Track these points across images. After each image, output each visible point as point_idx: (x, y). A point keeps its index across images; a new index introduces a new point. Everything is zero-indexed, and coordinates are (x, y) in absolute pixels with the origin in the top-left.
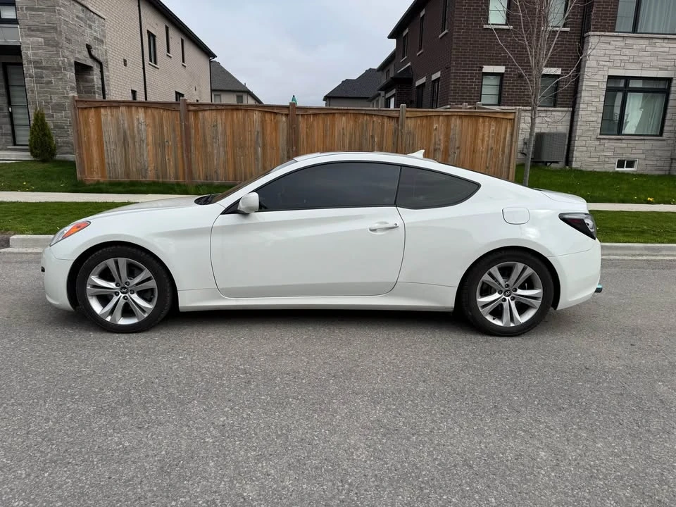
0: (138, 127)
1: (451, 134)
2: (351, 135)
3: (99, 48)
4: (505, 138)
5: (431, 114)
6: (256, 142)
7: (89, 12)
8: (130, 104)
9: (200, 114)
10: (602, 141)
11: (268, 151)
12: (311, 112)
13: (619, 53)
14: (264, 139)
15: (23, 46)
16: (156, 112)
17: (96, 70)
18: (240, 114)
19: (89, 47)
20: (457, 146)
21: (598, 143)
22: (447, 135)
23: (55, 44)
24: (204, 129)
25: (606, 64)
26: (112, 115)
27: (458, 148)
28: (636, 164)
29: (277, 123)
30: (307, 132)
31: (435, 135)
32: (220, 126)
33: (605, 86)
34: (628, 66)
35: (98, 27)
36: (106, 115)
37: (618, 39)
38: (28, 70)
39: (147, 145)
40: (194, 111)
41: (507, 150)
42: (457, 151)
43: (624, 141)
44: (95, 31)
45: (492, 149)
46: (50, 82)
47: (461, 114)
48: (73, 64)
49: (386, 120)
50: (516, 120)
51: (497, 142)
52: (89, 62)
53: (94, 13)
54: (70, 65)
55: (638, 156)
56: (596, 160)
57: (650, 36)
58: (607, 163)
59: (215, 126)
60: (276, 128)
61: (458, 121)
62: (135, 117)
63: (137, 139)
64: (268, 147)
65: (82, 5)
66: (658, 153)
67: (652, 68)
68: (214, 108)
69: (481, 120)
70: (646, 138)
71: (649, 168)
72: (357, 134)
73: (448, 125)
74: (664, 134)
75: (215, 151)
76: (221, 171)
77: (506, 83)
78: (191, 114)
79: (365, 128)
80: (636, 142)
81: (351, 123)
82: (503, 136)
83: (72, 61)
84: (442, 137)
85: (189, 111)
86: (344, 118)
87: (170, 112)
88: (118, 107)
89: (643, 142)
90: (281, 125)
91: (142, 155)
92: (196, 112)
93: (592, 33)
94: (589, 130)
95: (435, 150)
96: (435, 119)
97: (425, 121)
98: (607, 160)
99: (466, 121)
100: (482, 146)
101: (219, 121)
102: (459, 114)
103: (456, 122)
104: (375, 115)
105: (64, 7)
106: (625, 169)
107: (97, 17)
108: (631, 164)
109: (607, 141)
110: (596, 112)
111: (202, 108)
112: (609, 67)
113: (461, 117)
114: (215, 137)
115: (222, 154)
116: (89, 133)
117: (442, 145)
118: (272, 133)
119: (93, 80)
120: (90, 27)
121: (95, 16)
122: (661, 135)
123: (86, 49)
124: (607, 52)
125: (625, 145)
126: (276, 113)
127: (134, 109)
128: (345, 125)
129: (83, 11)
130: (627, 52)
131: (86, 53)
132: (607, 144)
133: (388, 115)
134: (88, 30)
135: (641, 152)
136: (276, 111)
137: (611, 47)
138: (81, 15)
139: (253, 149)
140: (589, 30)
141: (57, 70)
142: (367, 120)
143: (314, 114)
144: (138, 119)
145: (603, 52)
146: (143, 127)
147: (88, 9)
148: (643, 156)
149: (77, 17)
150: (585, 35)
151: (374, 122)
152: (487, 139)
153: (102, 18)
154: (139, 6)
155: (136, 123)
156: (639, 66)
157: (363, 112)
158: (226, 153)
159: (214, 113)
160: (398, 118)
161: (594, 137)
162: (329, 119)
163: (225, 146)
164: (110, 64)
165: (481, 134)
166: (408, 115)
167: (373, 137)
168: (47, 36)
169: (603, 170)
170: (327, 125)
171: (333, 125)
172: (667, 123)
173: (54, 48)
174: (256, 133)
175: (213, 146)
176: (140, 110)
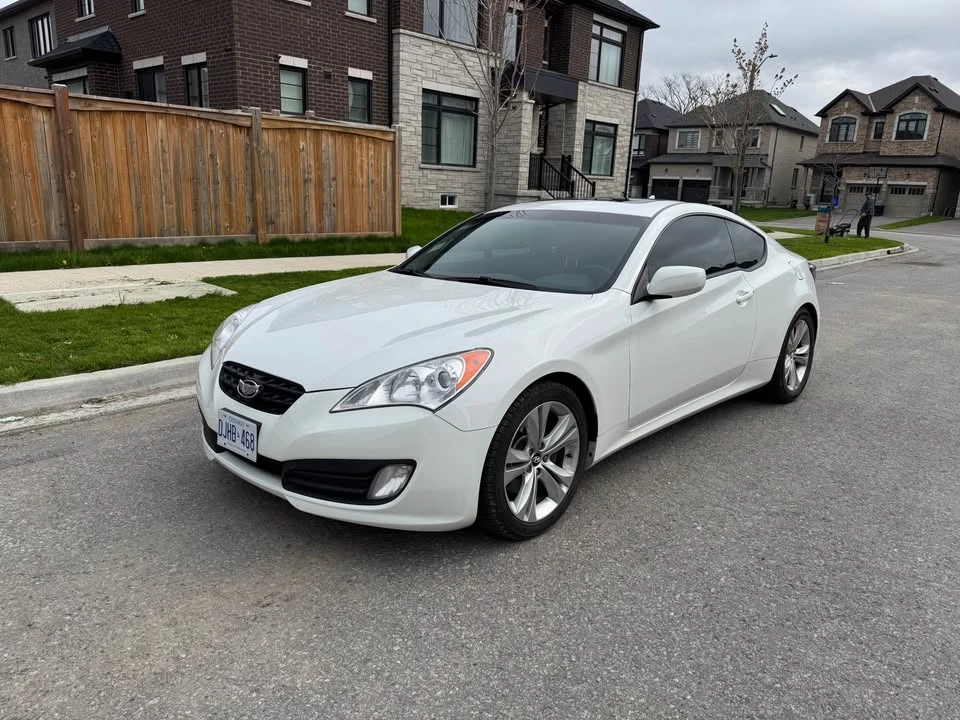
1: (324, 158)
2: (176, 152)
4: (385, 167)
5: (295, 126)
10: (425, 171)
11: (15, 179)
13: (429, 60)
20: (332, 175)
21: (420, 173)
22: (318, 159)
25: (419, 73)
27: (334, 179)
28: (457, 201)
29: (28, 127)
30: (93, 143)
31: (303, 159)
33: (421, 102)
34: (440, 78)
37: (427, 43)
41: (389, 184)
42: (333, 184)
43: (445, 172)
45: (373, 181)
47: (333, 129)
49: (231, 130)
50: (397, 142)
51: (378, 172)
55: (457, 190)
56: (421, 195)
57: (457, 44)
58: (430, 198)
60: (27, 133)
61: (330, 140)
64: (14, 172)
66: (475, 187)
67: (461, 84)
69: (357, 140)
70: (464, 169)
71: (468, 205)
72: (187, 151)
73: (318, 145)
74: (478, 165)
77: (311, 84)
79: (199, 143)
80: (456, 173)
81: (175, 131)
82: (383, 164)
84: (312, 163)
86: (161, 123)
89: (460, 173)
90: (37, 128)
93: (402, 31)
94: (411, 157)
95: (305, 181)
96: (301, 135)
97: (287, 136)
98: (431, 195)
99: (339, 139)
100: (362, 177)
102: (331, 129)
103: (327, 141)
104: (213, 121)
106: (448, 207)
108: (452, 201)
109: (429, 172)
110: (415, 134)
112: (423, 78)
113: (333, 133)
117: (313, 173)
118: (18, 143)
122: (474, 166)
124: (419, 58)
125: (445, 177)
126: (26, 105)
128: (165, 133)
130: (437, 61)
132: (431, 175)
133: (234, 122)
135: (460, 185)
137: (420, 52)
140: (398, 26)
142: (201, 128)
143: (104, 111)
145: (415, 57)
148: (461, 191)
150: (394, 31)
151: (212, 132)
152: (365, 167)
156: (449, 80)
157: (194, 115)
160: (249, 129)
161: (416, 166)
165: (358, 161)
166: (264, 124)
167: (213, 157)
169: (429, 208)
170: (131, 132)
171: (143, 131)
172: (479, 152)
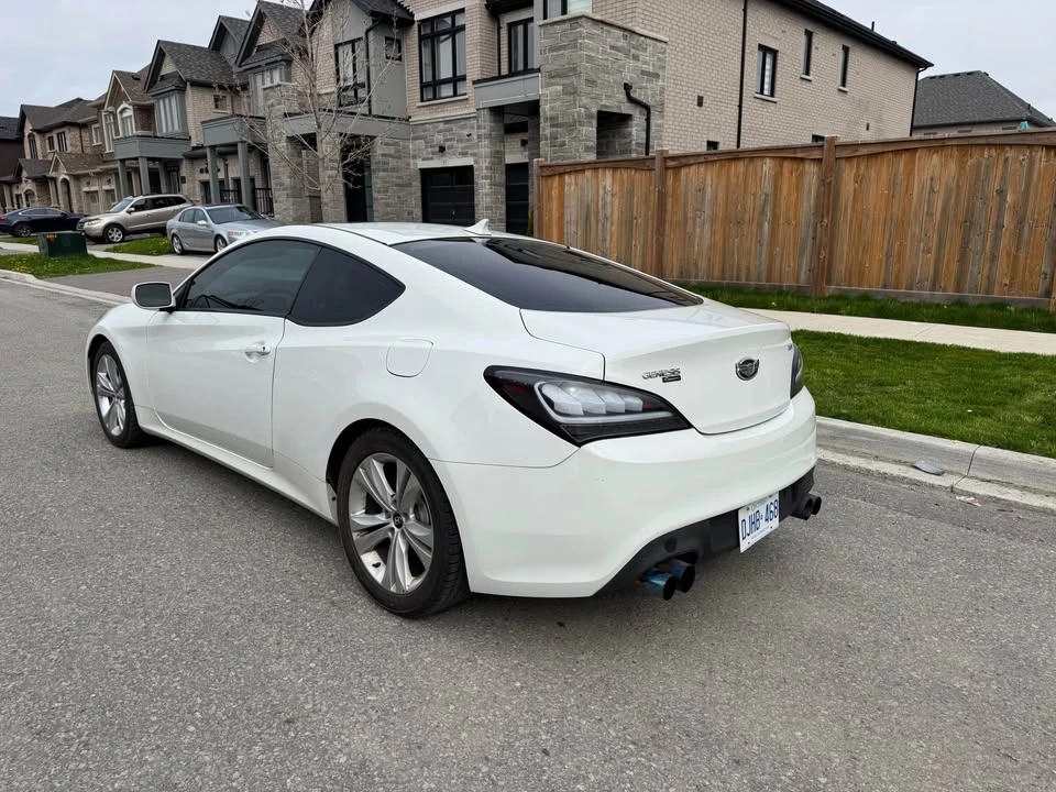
0: (603, 198)
2: (949, 190)
3: (649, 85)
6: (763, 212)
7: (636, 36)
8: (597, 166)
9: (683, 172)
11: (781, 228)
12: (864, 151)
14: (775, 206)
15: (543, 98)
16: (625, 174)
17: (638, 118)
18: (741, 166)
19: (627, 87)
23: (572, 91)
24: (686, 193)
26: (576, 184)
29: (800, 177)
30: (855, 190)
32: (709, 190)
35: (652, 55)
36: (570, 184)
38: (544, 130)
39: (612, 224)
40: (674, 168)
44: (645, 63)
46: (564, 144)
48: (596, 114)
52: (626, 108)
53: (646, 37)
54: (589, 116)
59: (702, 190)
60: (798, 186)
62: (601, 184)
63: (601, 217)
64: (781, 221)
65: (625, 30)
68: (702, 159)
75: (698, 230)
76: (703, 264)
78: (670, 172)
79: (983, 175)
81: (953, 166)
83: (594, 110)
85: (667, 168)
86: (935, 158)
87: (644, 173)
88: (583, 171)
90: (807, 180)
91: (604, 240)
92: (677, 169)
101: (709, 181)
105: (590, 39)
107: (652, 41)
111: (684, 161)
114: (699, 209)
115: (707, 235)
116: (551, 210)
118: (789, 195)
119: (630, 134)
120: (636, 58)
121: (648, 41)
123: (623, 91)
126: (802, 159)
127: (600, 171)
128: (937, 172)
129: (625, 37)
131: (622, 96)
133: (1047, 142)
134: (632, 63)
136: (799, 155)
138: (622, 43)
139: (754, 226)
141: (571, 126)
142: (990, 156)
143: (871, 156)
144: (605, 188)
146: (609, 199)
147: (634, 32)
149: (613, 47)
151: (1006, 160)
153: (661, 41)
154: (745, 10)
155: (601, 192)
158: (713, 233)
159: (702, 169)
162: (903, 159)
163: (713, 222)
164: (669, 107)
167: (1001, 193)
168: (566, 81)
170: (897, 173)
171: (910, 174)
173: (571, 97)
174: (763, 197)
175: (694, 223)
176: (607, 172)
